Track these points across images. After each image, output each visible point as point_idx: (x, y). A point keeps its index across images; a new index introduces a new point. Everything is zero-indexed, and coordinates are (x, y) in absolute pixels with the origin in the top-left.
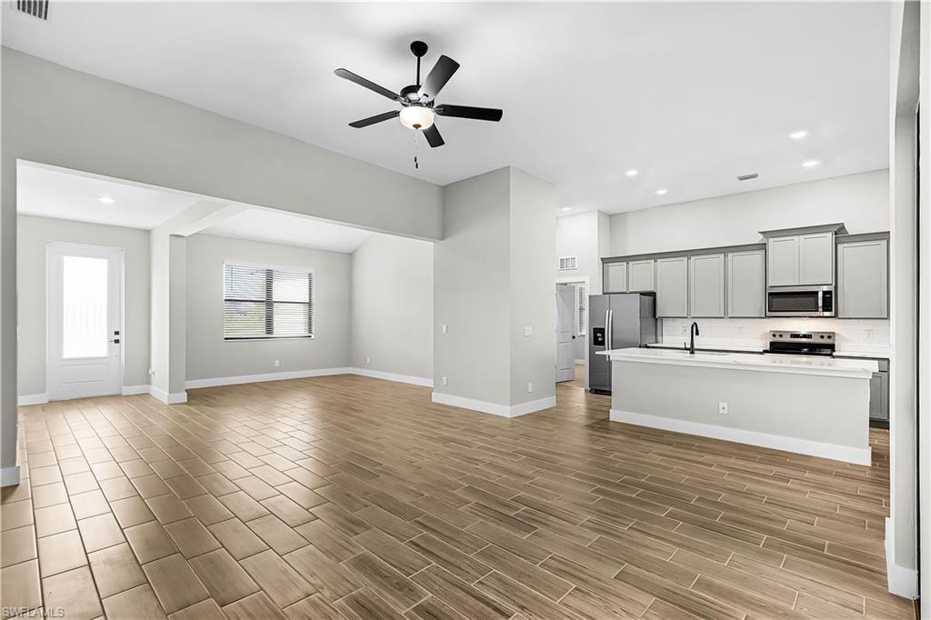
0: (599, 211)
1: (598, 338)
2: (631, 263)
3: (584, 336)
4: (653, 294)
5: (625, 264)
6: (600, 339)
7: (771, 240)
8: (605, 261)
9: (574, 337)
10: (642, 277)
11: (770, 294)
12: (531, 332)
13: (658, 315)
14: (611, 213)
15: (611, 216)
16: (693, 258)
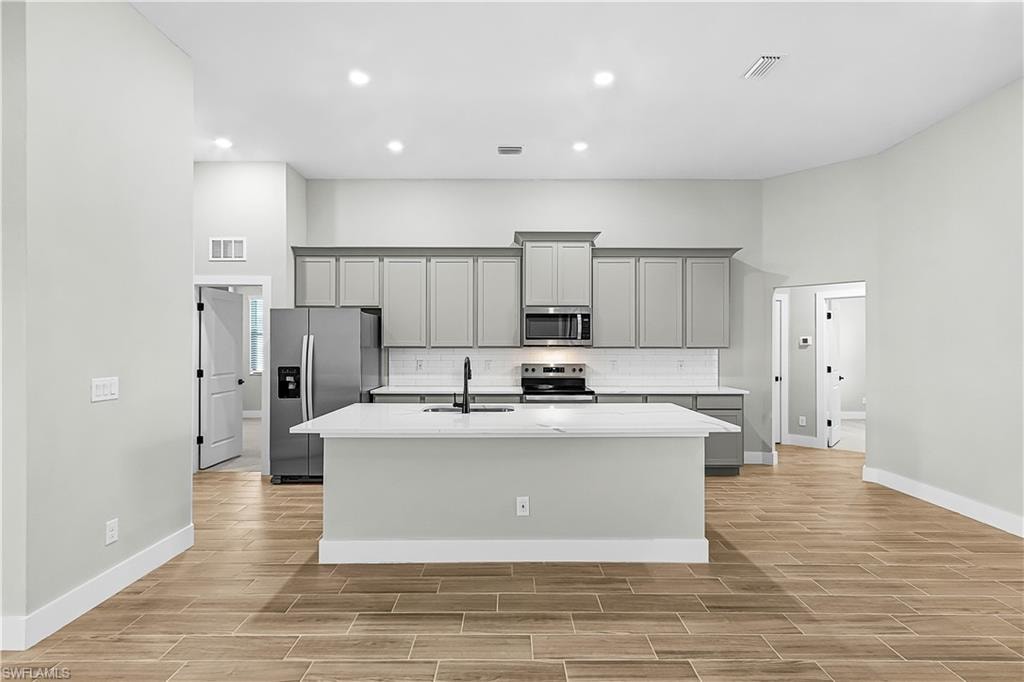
0: (287, 164)
1: (286, 383)
2: (342, 260)
3: (260, 374)
4: (376, 311)
5: (333, 260)
6: (291, 387)
7: (528, 245)
8: (299, 252)
9: (241, 382)
10: (360, 283)
11: (528, 316)
12: (115, 390)
13: (385, 343)
14: (307, 177)
15: (307, 180)
16: (433, 260)
